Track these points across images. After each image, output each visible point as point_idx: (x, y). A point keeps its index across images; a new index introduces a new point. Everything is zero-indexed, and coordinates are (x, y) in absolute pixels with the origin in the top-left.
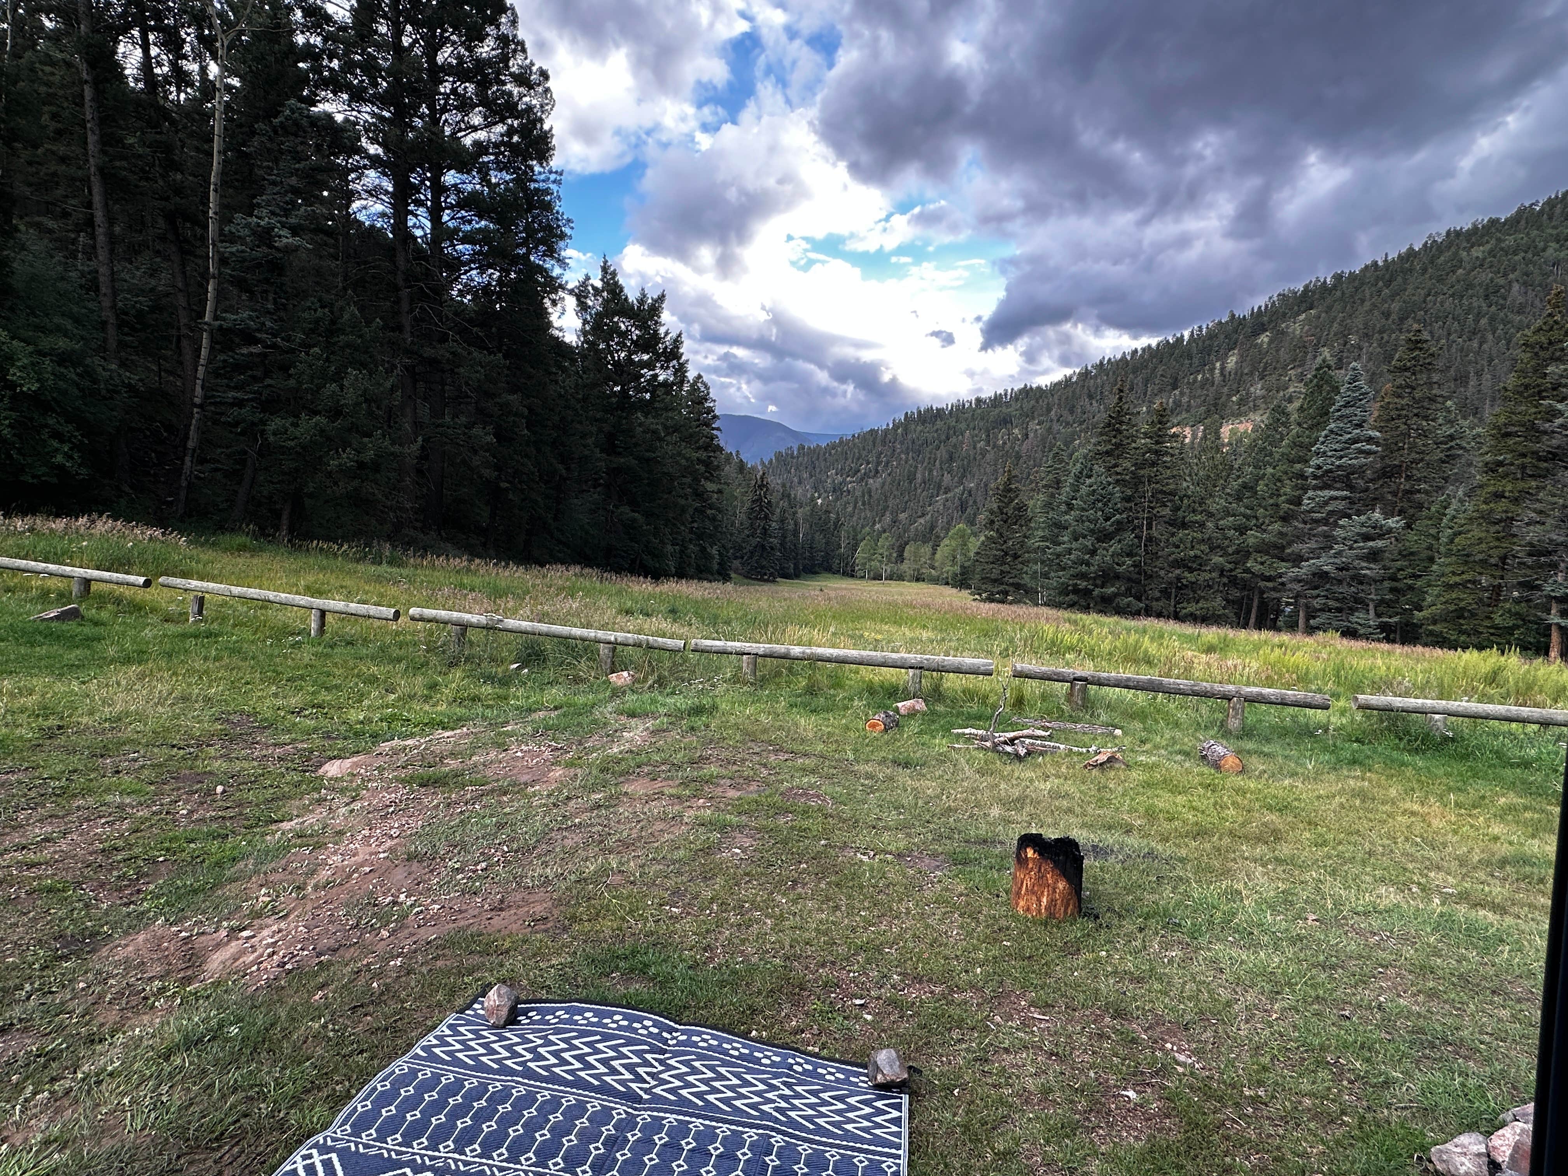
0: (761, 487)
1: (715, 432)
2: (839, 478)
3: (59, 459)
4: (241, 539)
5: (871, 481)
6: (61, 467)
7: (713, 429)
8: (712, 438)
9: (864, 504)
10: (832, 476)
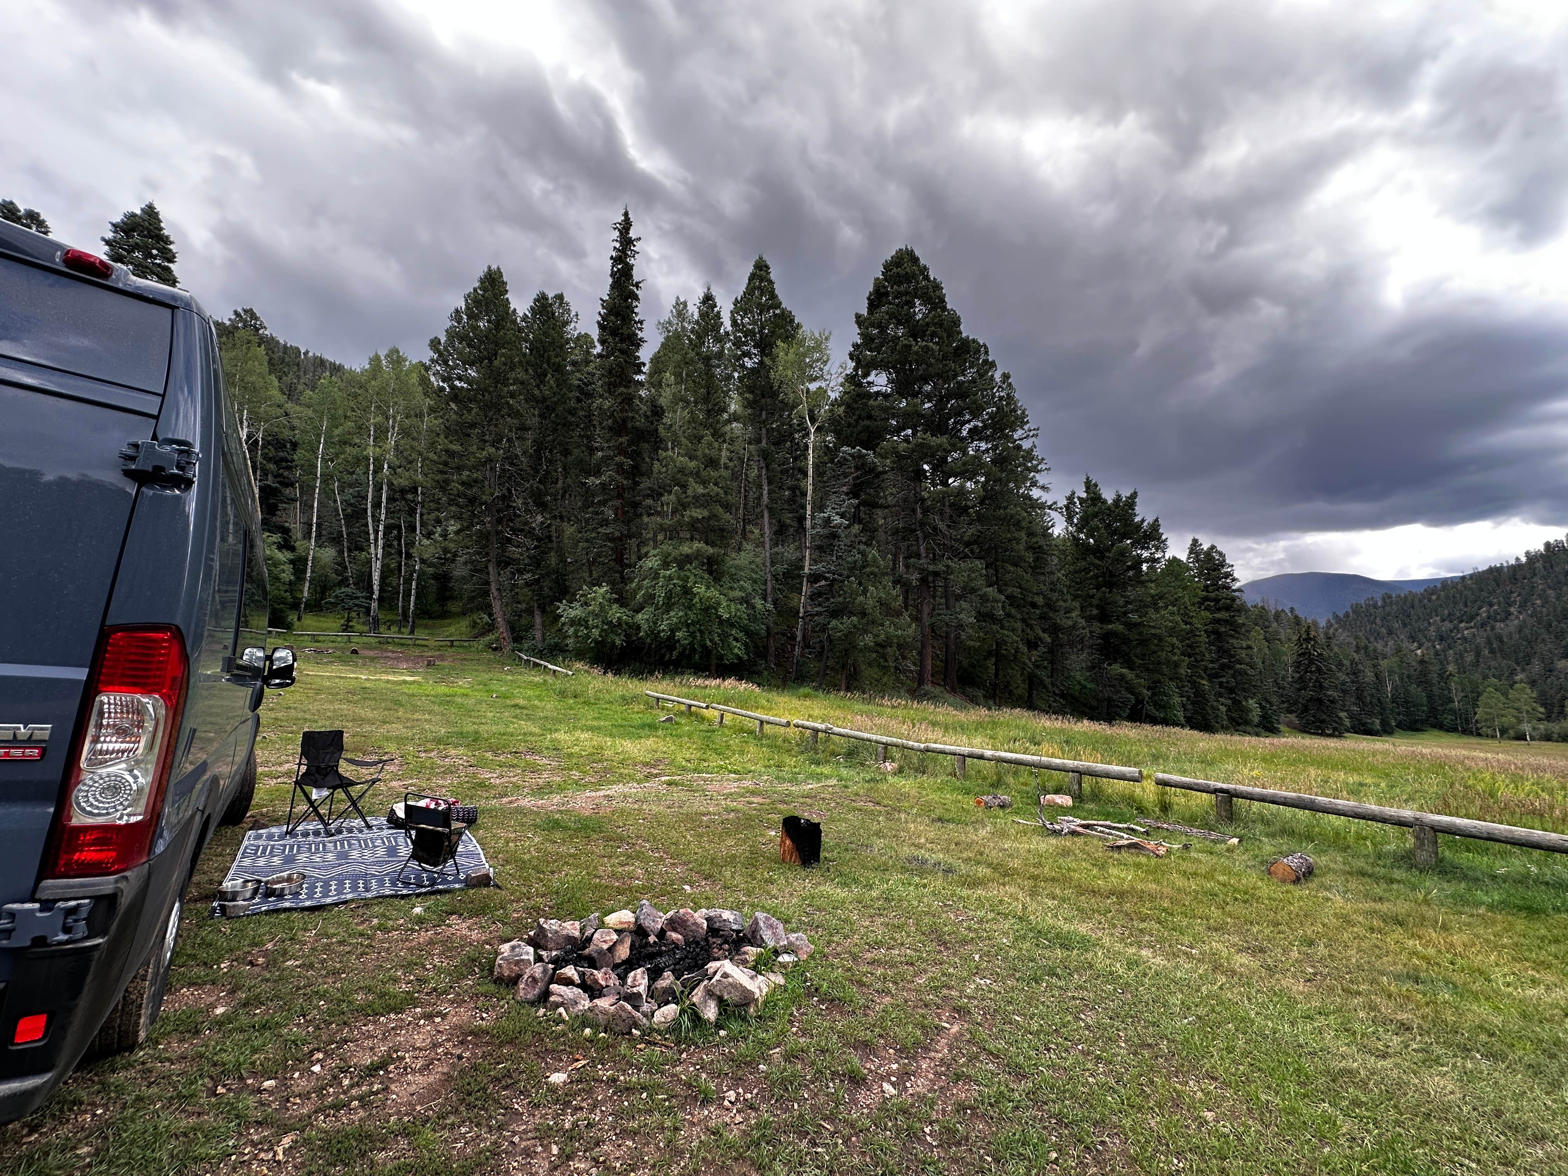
0: (1308, 640)
1: (1237, 594)
2: (1447, 625)
3: (736, 651)
4: (807, 690)
5: (1499, 625)
6: (737, 655)
7: (1234, 591)
8: (1233, 599)
9: (1492, 651)
10: (1437, 625)
